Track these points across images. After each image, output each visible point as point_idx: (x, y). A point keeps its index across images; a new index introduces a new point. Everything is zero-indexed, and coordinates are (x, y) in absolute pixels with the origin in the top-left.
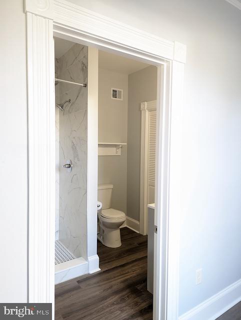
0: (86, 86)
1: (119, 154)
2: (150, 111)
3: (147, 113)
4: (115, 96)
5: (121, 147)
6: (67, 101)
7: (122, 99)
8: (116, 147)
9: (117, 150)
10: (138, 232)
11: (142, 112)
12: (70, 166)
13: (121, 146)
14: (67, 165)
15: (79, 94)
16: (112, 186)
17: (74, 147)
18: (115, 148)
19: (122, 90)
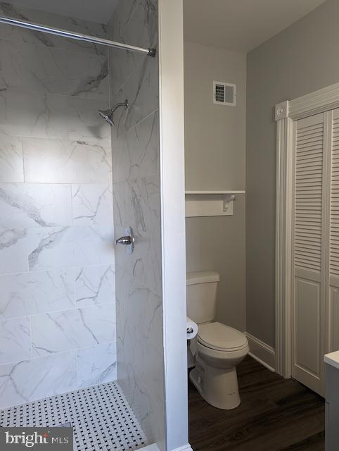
0: (154, 53)
1: (230, 212)
2: (297, 118)
3: (290, 123)
4: (220, 97)
5: (234, 200)
6: (120, 105)
7: (234, 104)
8: (222, 199)
9: (226, 206)
10: (273, 370)
11: (279, 124)
12: (129, 241)
13: (233, 196)
14: (125, 238)
15: (141, 80)
16: (216, 278)
17: (135, 202)
18: (222, 202)
19: (235, 86)
